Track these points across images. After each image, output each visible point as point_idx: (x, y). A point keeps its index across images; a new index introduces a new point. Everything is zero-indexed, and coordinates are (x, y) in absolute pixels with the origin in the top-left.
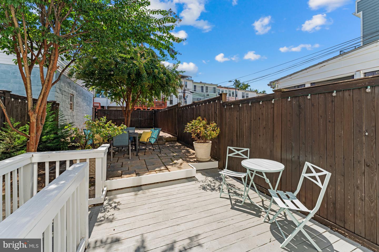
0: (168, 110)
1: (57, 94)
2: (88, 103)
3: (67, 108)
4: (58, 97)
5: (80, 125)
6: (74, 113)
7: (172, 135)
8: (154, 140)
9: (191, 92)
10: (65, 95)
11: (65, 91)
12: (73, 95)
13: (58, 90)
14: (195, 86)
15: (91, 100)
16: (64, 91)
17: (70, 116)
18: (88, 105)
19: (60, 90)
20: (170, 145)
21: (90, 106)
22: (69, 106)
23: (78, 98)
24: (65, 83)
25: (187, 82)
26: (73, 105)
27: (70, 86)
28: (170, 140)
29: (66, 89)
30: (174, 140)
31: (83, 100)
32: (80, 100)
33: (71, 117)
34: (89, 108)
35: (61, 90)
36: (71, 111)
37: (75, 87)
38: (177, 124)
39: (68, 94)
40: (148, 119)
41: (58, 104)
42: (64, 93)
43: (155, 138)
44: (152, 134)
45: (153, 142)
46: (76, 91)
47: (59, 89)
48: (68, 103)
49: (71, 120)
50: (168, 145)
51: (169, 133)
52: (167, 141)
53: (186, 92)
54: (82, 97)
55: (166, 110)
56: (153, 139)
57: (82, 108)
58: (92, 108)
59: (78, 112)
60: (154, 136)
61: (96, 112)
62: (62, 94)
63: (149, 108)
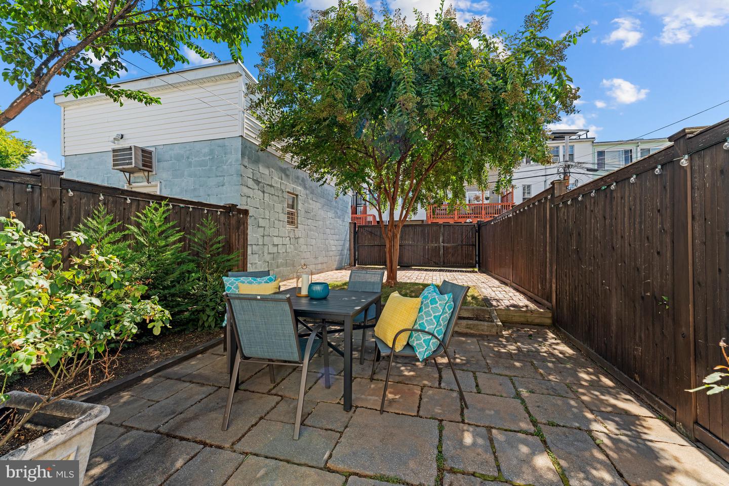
0: (516, 217)
1: (245, 190)
2: (337, 213)
3: (279, 220)
4: (249, 197)
5: (316, 258)
6: (300, 232)
7: (530, 299)
8: (427, 342)
9: (588, 170)
10: (272, 195)
11: (271, 186)
12: (297, 195)
13: (250, 183)
14: (601, 154)
15: (347, 207)
16: (268, 185)
17: (288, 238)
18: (339, 218)
19: (257, 182)
20: (519, 349)
21: (344, 219)
22: (285, 218)
23: (311, 201)
24: (272, 168)
25: (572, 147)
26: (298, 216)
27: (287, 176)
28: (522, 319)
29: (276, 180)
30: (537, 321)
31: (323, 206)
32: (315, 206)
33: (290, 239)
34: (341, 223)
35: (260, 182)
36: (289, 227)
37: (301, 179)
38: (551, 265)
39: (280, 192)
40: (462, 246)
41: (246, 212)
42: (267, 189)
43: (433, 335)
44: (420, 310)
45: (422, 352)
46: (305, 188)
47: (253, 180)
48: (281, 211)
49: (292, 246)
50: (512, 348)
51: (518, 290)
52: (507, 324)
53: (572, 170)
54: (322, 200)
55: (509, 218)
56: (424, 337)
57: (321, 223)
58: (348, 224)
59: (310, 230)
60: (430, 322)
61: (355, 233)
62: (264, 192)
63: (468, 221)
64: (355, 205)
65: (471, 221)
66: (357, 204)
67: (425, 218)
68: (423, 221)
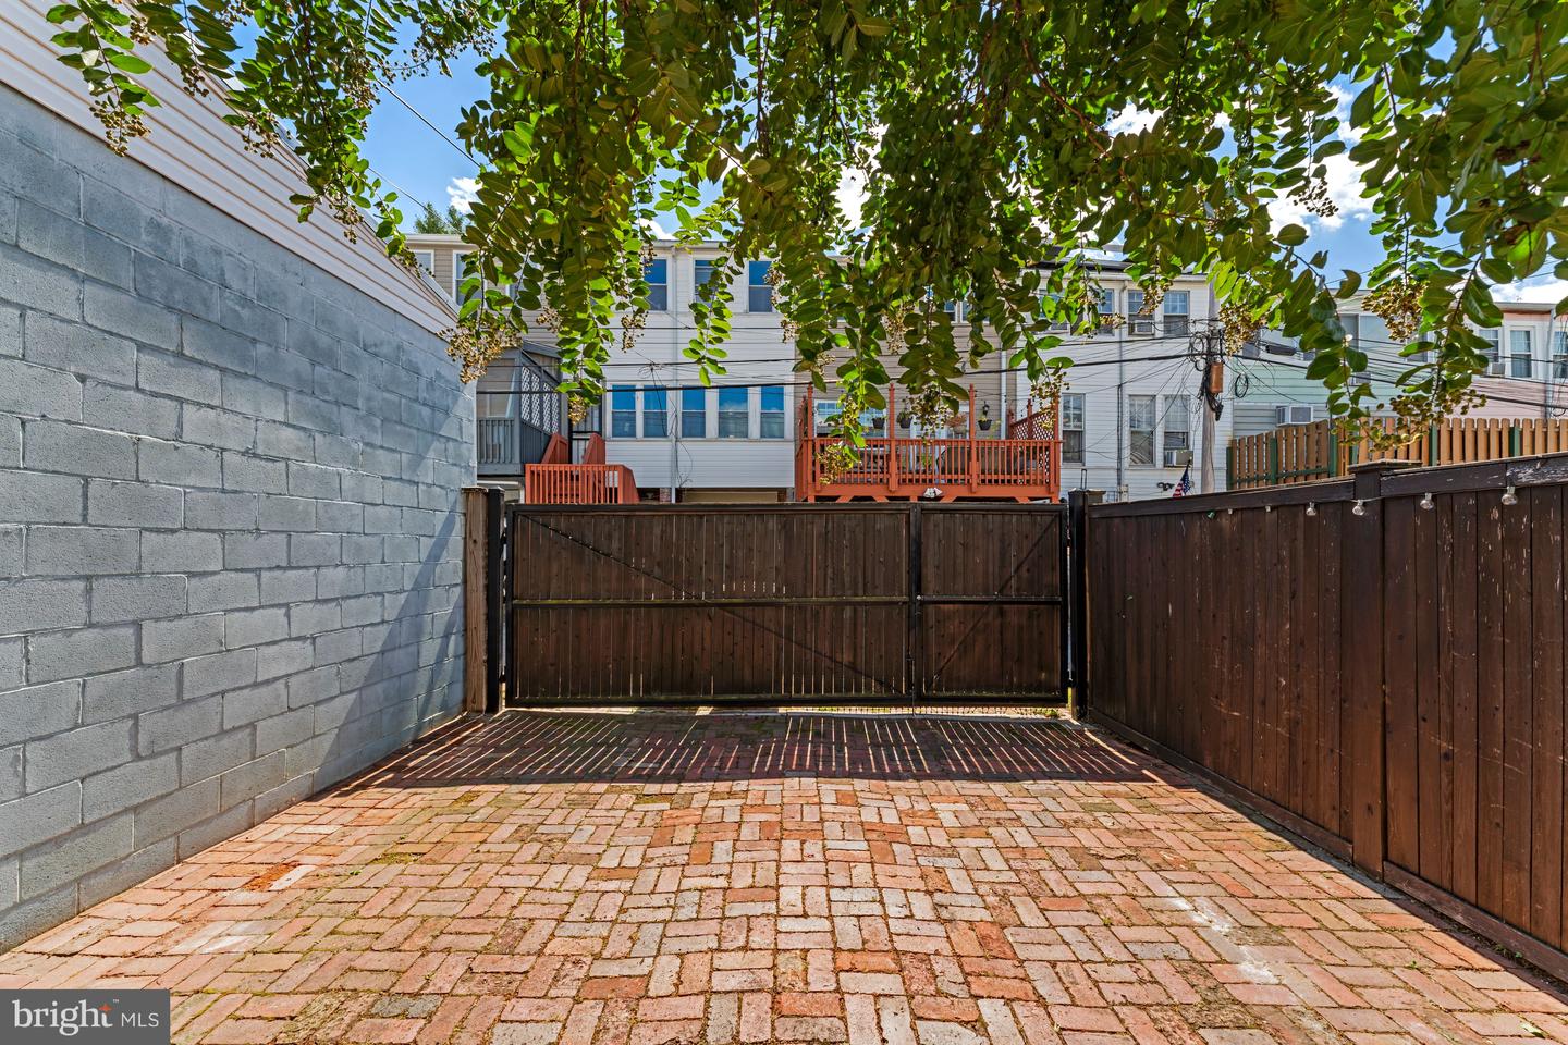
25: (1185, 295)
58: (455, 497)
61: (493, 543)
63: (929, 492)
64: (565, 434)
65: (939, 492)
66: (571, 432)
67: (789, 482)
68: (782, 492)
